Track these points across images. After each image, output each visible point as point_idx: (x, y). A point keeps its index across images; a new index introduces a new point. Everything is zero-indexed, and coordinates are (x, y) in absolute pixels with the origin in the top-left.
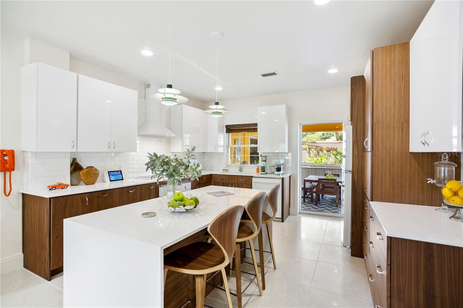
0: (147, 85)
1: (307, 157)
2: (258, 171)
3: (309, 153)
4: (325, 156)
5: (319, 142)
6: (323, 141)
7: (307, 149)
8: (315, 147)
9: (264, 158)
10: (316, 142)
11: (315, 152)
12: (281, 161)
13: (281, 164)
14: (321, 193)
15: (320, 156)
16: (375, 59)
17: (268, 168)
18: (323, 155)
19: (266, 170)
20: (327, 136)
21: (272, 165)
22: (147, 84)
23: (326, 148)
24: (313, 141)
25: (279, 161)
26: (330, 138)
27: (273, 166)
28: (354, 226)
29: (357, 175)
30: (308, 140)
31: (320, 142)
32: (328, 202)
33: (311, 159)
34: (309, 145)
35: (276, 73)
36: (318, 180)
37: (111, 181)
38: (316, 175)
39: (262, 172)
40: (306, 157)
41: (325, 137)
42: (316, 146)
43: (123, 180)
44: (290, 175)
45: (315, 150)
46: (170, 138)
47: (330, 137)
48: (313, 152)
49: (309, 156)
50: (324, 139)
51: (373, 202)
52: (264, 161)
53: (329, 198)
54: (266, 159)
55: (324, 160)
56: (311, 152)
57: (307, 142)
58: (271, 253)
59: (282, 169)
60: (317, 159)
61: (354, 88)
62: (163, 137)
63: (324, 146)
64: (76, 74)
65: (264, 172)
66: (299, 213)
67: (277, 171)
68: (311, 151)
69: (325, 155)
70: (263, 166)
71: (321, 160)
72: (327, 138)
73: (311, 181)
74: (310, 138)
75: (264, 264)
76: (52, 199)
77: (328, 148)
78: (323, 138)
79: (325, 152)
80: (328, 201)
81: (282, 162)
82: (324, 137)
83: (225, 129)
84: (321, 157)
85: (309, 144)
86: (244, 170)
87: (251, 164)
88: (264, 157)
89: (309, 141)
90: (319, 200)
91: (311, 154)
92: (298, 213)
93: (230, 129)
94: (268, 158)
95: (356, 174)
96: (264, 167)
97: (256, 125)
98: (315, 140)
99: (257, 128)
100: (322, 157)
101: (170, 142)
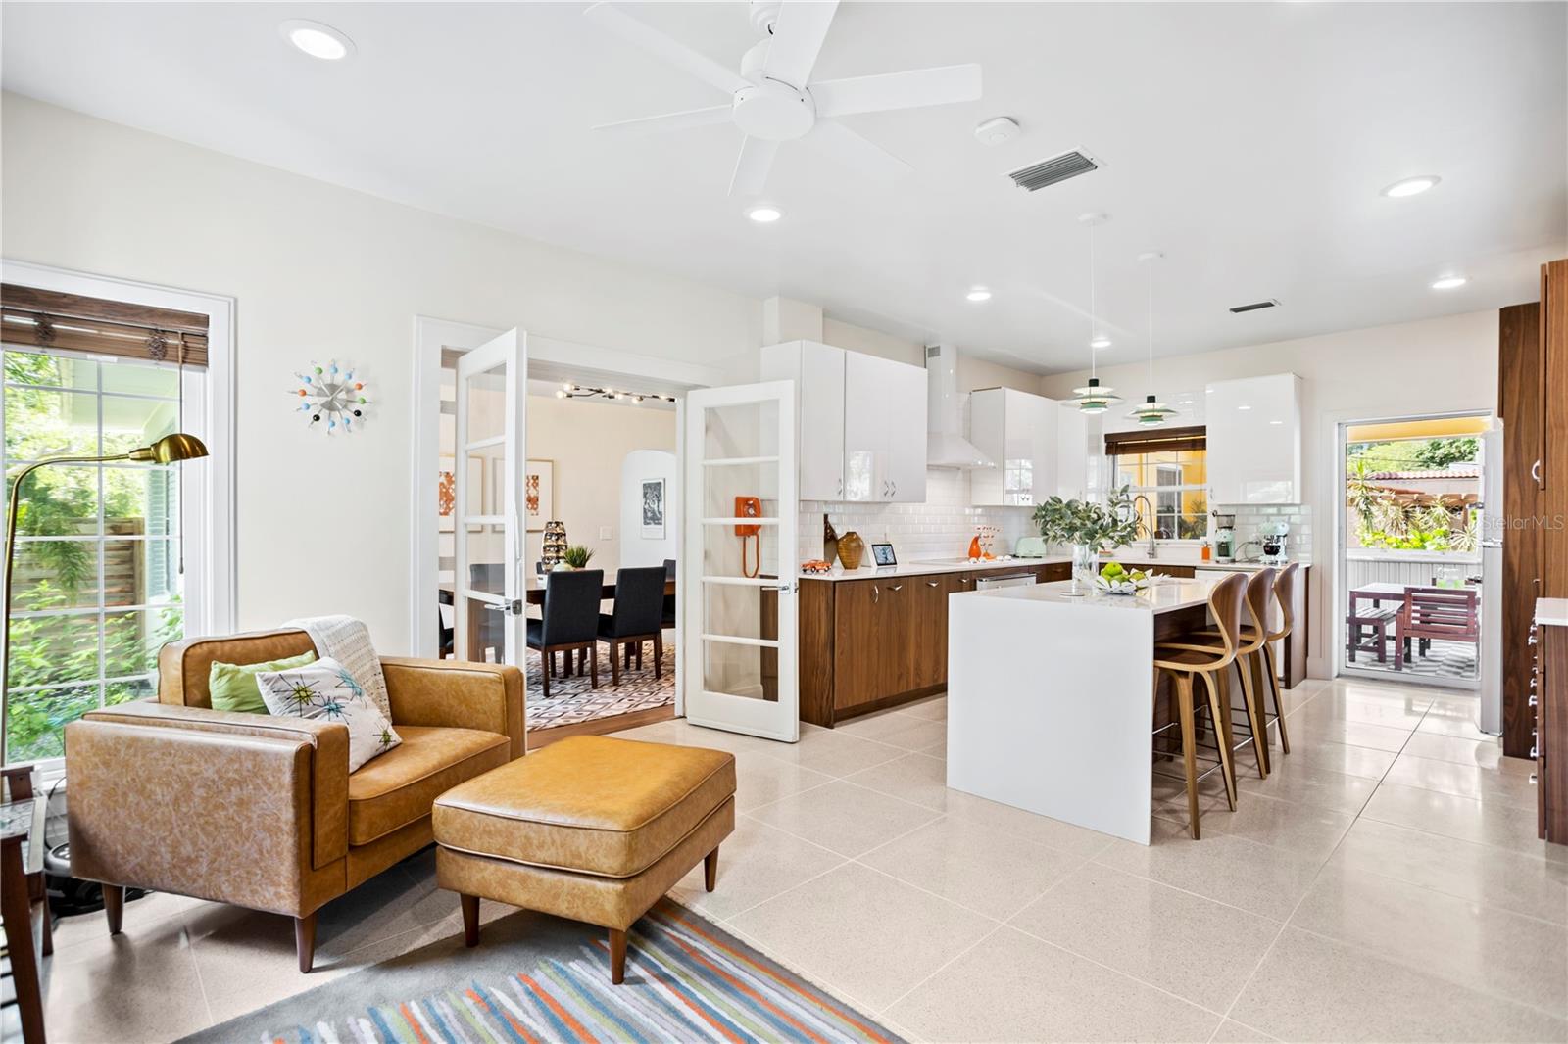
0: (929, 349)
1: (1359, 530)
2: (1206, 554)
3: (1367, 515)
4: (1441, 526)
5: (1412, 475)
6: (1434, 471)
7: (1360, 500)
8: (1393, 495)
9: (1225, 519)
10: (1400, 475)
11: (1395, 513)
12: (1280, 527)
13: (1278, 536)
14: (1418, 632)
15: (1417, 527)
16: (1552, 287)
17: (1236, 547)
18: (1430, 523)
19: (1232, 552)
20: (1454, 450)
21: (1251, 540)
22: (928, 346)
23: (1442, 498)
24: (1385, 471)
25: (1275, 528)
26: (1470, 457)
27: (1252, 543)
28: (1512, 680)
29: (1518, 550)
30: (1360, 469)
31: (1418, 474)
32: (1442, 667)
33: (1376, 536)
34: (1366, 487)
35: (1273, 302)
36: (1403, 592)
37: (879, 565)
38: (1395, 582)
39: (1220, 556)
40: (1356, 530)
41: (1446, 456)
42: (1398, 492)
43: (895, 564)
44: (1309, 565)
45: (1395, 503)
46: (970, 471)
47: (1471, 453)
48: (1386, 513)
49: (1368, 528)
50: (1440, 464)
51: (1547, 599)
52: (1225, 527)
53: (1450, 657)
54: (1232, 522)
55: (1436, 540)
56: (1376, 514)
57: (1359, 477)
58: (1278, 715)
59: (1282, 550)
60: (1404, 537)
61: (1511, 334)
62: (959, 469)
63: (1436, 490)
64: (843, 350)
65: (1228, 556)
66: (1338, 676)
67: (1267, 553)
68: (1374, 509)
69: (1437, 520)
70: (1224, 540)
71: (1422, 540)
72: (1454, 459)
73: (1377, 599)
74: (1370, 461)
75: (1265, 725)
76: (837, 584)
77: (1452, 496)
78: (1432, 458)
79: (1440, 510)
80: (1445, 664)
81: (1282, 530)
82: (1439, 453)
83: (1104, 445)
84: (1421, 531)
85: (1369, 484)
86: (1159, 552)
87: (1180, 538)
88: (1227, 516)
89: (1365, 472)
90: (1408, 658)
91: (1375, 521)
92: (1335, 674)
93: (1117, 445)
94: (1236, 520)
95: (1515, 549)
96: (1226, 543)
97: (1202, 430)
98: (1392, 468)
99: (1205, 439)
100: (1426, 532)
101: (971, 481)
